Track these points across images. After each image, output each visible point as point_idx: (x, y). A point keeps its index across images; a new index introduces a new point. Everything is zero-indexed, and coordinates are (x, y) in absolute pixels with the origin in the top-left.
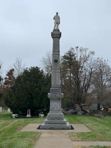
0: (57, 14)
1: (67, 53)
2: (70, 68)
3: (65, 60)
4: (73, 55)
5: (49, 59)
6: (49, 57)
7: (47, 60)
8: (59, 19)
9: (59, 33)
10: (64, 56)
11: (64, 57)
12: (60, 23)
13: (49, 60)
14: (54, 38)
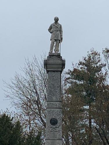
0: (56, 20)
1: (81, 63)
2: (89, 104)
3: (76, 83)
4: (99, 69)
5: (34, 82)
6: (32, 76)
7: (27, 85)
8: (61, 31)
9: (60, 62)
10: (72, 70)
11: (72, 74)
12: (62, 39)
13: (32, 85)
14: (49, 72)
